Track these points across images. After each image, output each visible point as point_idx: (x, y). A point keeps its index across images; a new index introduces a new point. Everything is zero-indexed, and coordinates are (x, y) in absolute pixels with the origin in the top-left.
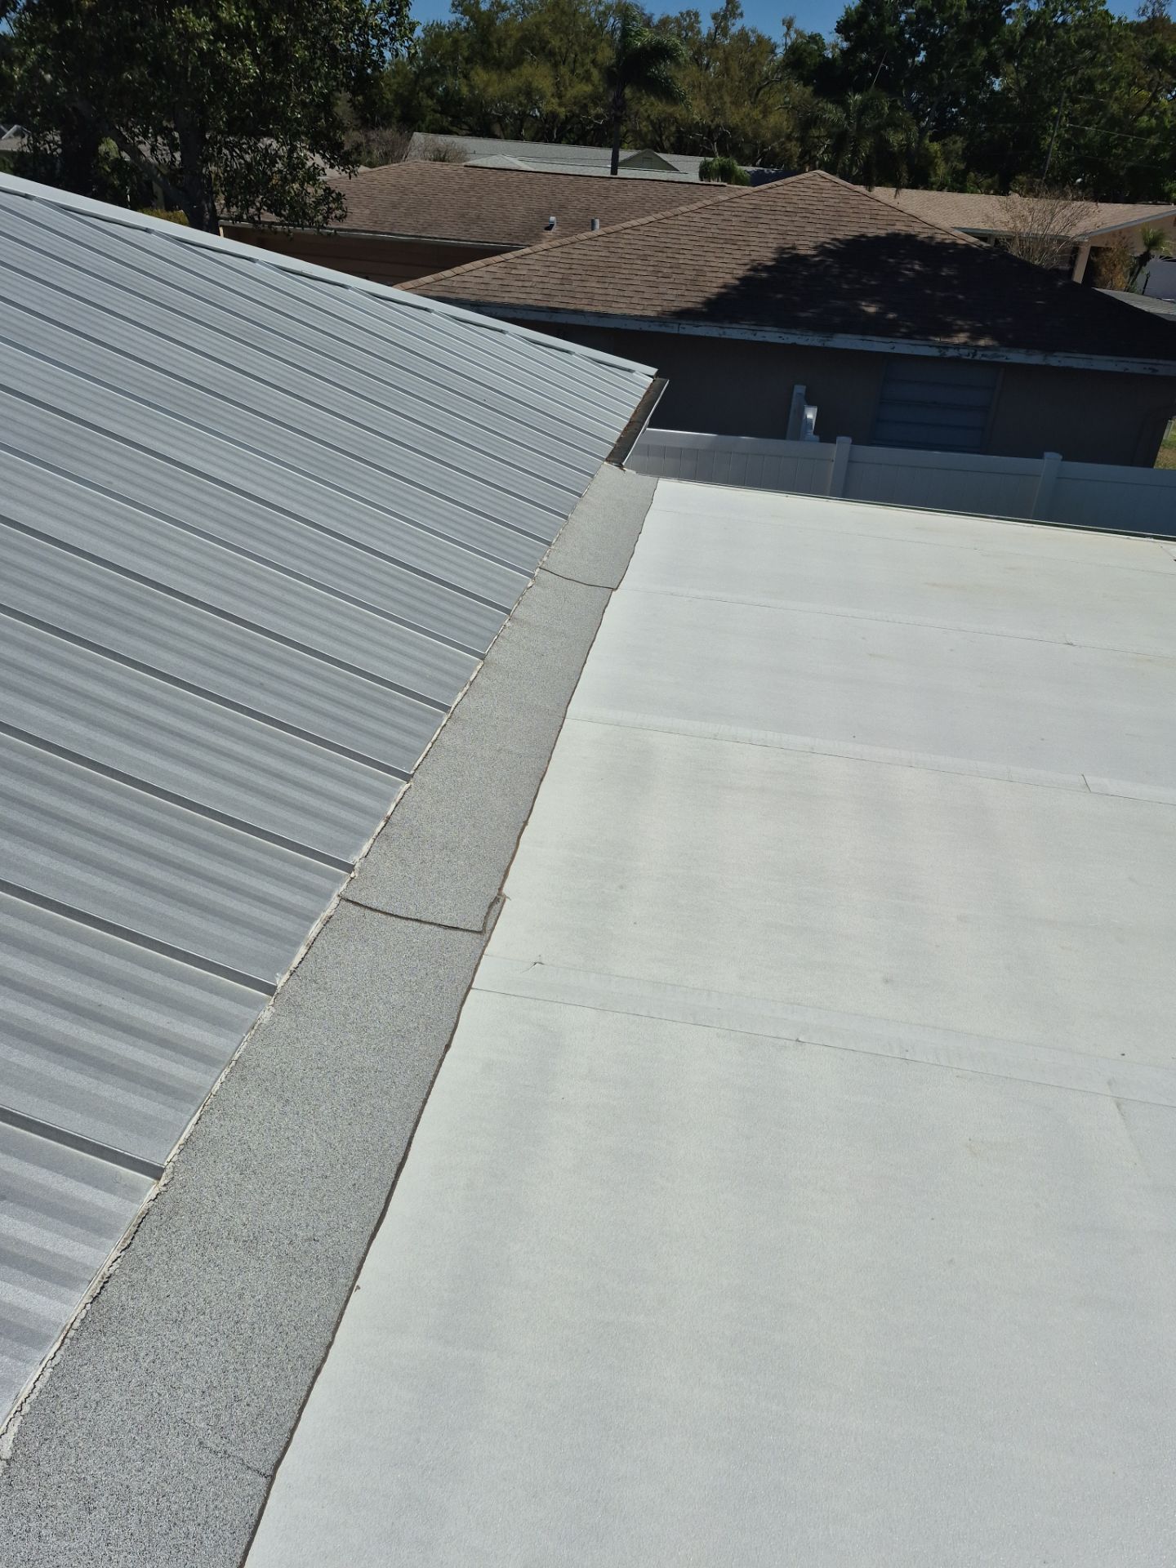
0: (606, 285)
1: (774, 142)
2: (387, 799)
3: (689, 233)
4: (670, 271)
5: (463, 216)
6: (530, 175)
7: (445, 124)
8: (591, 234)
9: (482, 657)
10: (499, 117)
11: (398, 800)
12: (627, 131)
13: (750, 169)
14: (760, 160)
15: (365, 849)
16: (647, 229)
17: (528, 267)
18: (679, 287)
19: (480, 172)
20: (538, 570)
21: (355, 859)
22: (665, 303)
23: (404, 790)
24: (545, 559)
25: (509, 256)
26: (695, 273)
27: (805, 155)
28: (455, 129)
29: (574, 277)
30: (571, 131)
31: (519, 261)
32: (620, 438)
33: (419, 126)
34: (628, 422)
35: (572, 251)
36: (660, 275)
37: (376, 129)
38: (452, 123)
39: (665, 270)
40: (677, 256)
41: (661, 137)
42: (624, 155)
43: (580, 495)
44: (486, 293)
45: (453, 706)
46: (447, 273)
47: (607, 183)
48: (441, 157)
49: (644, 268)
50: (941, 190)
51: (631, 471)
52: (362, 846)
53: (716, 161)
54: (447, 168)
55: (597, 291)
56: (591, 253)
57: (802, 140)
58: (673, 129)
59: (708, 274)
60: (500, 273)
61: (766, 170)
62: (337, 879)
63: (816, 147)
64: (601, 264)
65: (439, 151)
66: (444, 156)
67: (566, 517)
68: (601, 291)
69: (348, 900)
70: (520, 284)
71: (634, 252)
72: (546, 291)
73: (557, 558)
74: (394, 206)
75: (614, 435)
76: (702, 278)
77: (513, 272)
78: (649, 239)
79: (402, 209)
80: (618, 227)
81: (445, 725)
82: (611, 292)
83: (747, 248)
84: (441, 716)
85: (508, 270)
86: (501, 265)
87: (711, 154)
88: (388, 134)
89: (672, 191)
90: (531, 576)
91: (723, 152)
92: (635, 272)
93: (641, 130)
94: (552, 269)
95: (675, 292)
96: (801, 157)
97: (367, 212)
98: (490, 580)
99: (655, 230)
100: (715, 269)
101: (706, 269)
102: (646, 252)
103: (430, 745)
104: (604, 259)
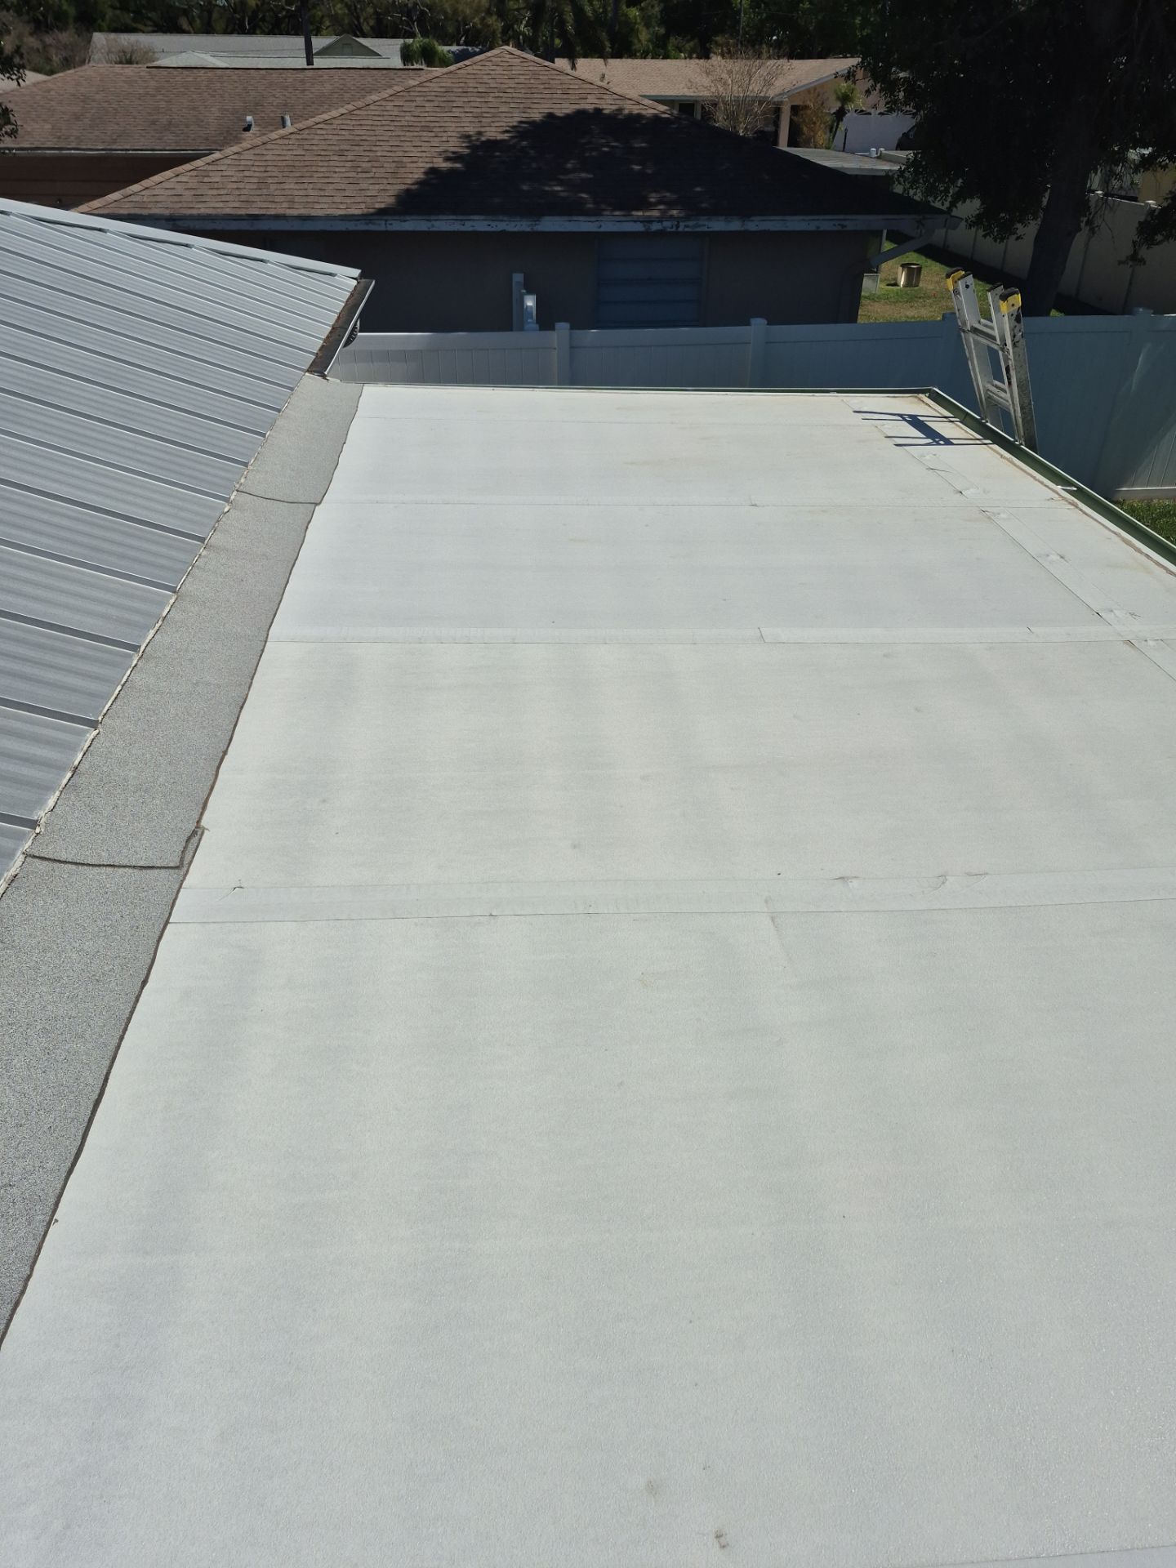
0: (306, 186)
1: (474, 18)
2: (72, 748)
3: (384, 123)
4: (369, 165)
5: (154, 123)
6: (219, 71)
7: (129, 21)
8: (282, 132)
9: (174, 590)
10: (185, 10)
11: (85, 749)
12: (323, 17)
13: (454, 48)
14: (463, 38)
15: (51, 803)
16: (340, 122)
17: (220, 173)
18: (380, 181)
19: (164, 72)
20: (235, 493)
21: (41, 814)
22: (368, 199)
23: (92, 737)
24: (242, 480)
25: (198, 163)
26: (394, 165)
27: (509, 30)
28: (140, 26)
29: (270, 180)
30: (263, 19)
31: (210, 168)
32: (323, 346)
33: (100, 25)
34: (330, 328)
35: (265, 153)
36: (359, 170)
37: (51, 32)
38: (134, 20)
39: (364, 165)
40: (374, 148)
41: (358, 21)
42: (318, 43)
43: (279, 411)
44: (180, 205)
45: (145, 645)
46: (136, 187)
47: (300, 75)
48: (127, 59)
49: (342, 164)
50: (645, 58)
51: (334, 380)
52: (46, 801)
53: (416, 42)
54: (129, 70)
55: (296, 193)
56: (285, 153)
57: (501, 14)
58: (370, 10)
59: (408, 165)
60: (193, 183)
61: (470, 48)
62: (21, 837)
63: (518, 21)
64: (297, 164)
65: (124, 52)
66: (131, 56)
67: (263, 435)
68: (301, 193)
69: (34, 857)
70: (215, 192)
71: (329, 148)
72: (243, 198)
73: (255, 478)
74: (77, 118)
75: (316, 344)
76: (403, 170)
77: (206, 180)
78: (343, 133)
79: (87, 121)
80: (310, 122)
81: (136, 666)
82: (311, 192)
83: (445, 134)
84: (130, 657)
85: (200, 179)
86: (192, 173)
87: (412, 35)
88: (66, 37)
89: (370, 79)
90: (227, 500)
91: (425, 34)
92: (332, 169)
93: (336, 14)
94: (247, 173)
95: (377, 187)
96: (505, 31)
97: (48, 126)
98: (181, 509)
99: (349, 122)
100: (415, 159)
101: (405, 160)
102: (342, 147)
103: (119, 688)
104: (299, 158)
